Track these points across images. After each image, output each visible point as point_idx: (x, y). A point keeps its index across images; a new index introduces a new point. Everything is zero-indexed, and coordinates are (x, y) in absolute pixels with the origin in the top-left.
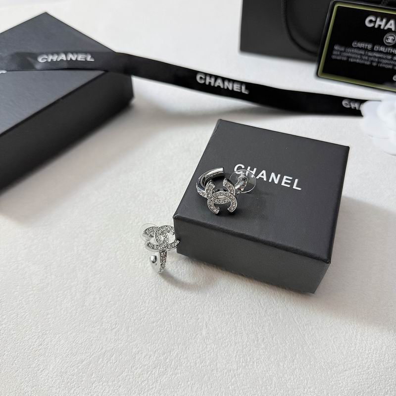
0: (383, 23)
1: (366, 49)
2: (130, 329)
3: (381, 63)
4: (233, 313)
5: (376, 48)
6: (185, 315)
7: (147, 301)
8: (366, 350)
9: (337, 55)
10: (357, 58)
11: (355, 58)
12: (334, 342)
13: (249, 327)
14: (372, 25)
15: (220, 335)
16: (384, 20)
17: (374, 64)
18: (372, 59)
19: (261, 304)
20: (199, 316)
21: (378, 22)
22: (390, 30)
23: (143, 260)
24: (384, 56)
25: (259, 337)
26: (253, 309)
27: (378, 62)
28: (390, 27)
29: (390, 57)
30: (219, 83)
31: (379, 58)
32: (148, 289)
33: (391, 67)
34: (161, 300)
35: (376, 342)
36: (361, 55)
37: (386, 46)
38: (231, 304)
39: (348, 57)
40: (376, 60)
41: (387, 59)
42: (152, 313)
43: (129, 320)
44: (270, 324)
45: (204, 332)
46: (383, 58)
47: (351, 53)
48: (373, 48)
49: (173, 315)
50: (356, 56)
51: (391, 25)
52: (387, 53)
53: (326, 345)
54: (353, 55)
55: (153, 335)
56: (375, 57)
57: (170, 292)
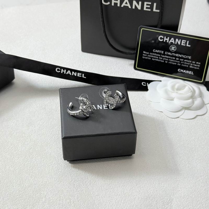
0: (168, 39)
1: (160, 54)
2: (5, 199)
3: (170, 61)
4: (60, 191)
5: (166, 53)
6: (34, 192)
7: (15, 186)
8: (125, 207)
9: (145, 56)
10: (157, 59)
11: (155, 58)
12: (109, 203)
13: (67, 197)
14: (162, 40)
15: (51, 201)
16: (168, 38)
17: (166, 62)
18: (165, 59)
19: (75, 186)
20: (42, 192)
21: (165, 39)
22: (172, 43)
23: (14, 167)
24: (171, 58)
25: (72, 201)
26: (70, 189)
27: (168, 61)
28: (172, 42)
29: (174, 58)
30: (69, 72)
31: (168, 59)
32: (16, 180)
33: (176, 64)
34: (22, 186)
35: (131, 204)
36: (158, 57)
37: (171, 52)
38: (60, 186)
39: (152, 58)
40: (167, 60)
41: (172, 59)
42: (17, 191)
43: (4, 195)
44: (78, 195)
45: (43, 200)
46: (171, 59)
47: (153, 55)
48: (164, 53)
49: (28, 192)
50: (156, 57)
51: (172, 40)
52: (172, 56)
53: (105, 205)
54: (154, 57)
55: (17, 201)
56: (166, 58)
57: (27, 181)
